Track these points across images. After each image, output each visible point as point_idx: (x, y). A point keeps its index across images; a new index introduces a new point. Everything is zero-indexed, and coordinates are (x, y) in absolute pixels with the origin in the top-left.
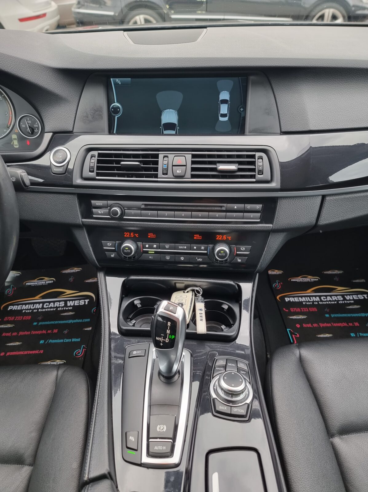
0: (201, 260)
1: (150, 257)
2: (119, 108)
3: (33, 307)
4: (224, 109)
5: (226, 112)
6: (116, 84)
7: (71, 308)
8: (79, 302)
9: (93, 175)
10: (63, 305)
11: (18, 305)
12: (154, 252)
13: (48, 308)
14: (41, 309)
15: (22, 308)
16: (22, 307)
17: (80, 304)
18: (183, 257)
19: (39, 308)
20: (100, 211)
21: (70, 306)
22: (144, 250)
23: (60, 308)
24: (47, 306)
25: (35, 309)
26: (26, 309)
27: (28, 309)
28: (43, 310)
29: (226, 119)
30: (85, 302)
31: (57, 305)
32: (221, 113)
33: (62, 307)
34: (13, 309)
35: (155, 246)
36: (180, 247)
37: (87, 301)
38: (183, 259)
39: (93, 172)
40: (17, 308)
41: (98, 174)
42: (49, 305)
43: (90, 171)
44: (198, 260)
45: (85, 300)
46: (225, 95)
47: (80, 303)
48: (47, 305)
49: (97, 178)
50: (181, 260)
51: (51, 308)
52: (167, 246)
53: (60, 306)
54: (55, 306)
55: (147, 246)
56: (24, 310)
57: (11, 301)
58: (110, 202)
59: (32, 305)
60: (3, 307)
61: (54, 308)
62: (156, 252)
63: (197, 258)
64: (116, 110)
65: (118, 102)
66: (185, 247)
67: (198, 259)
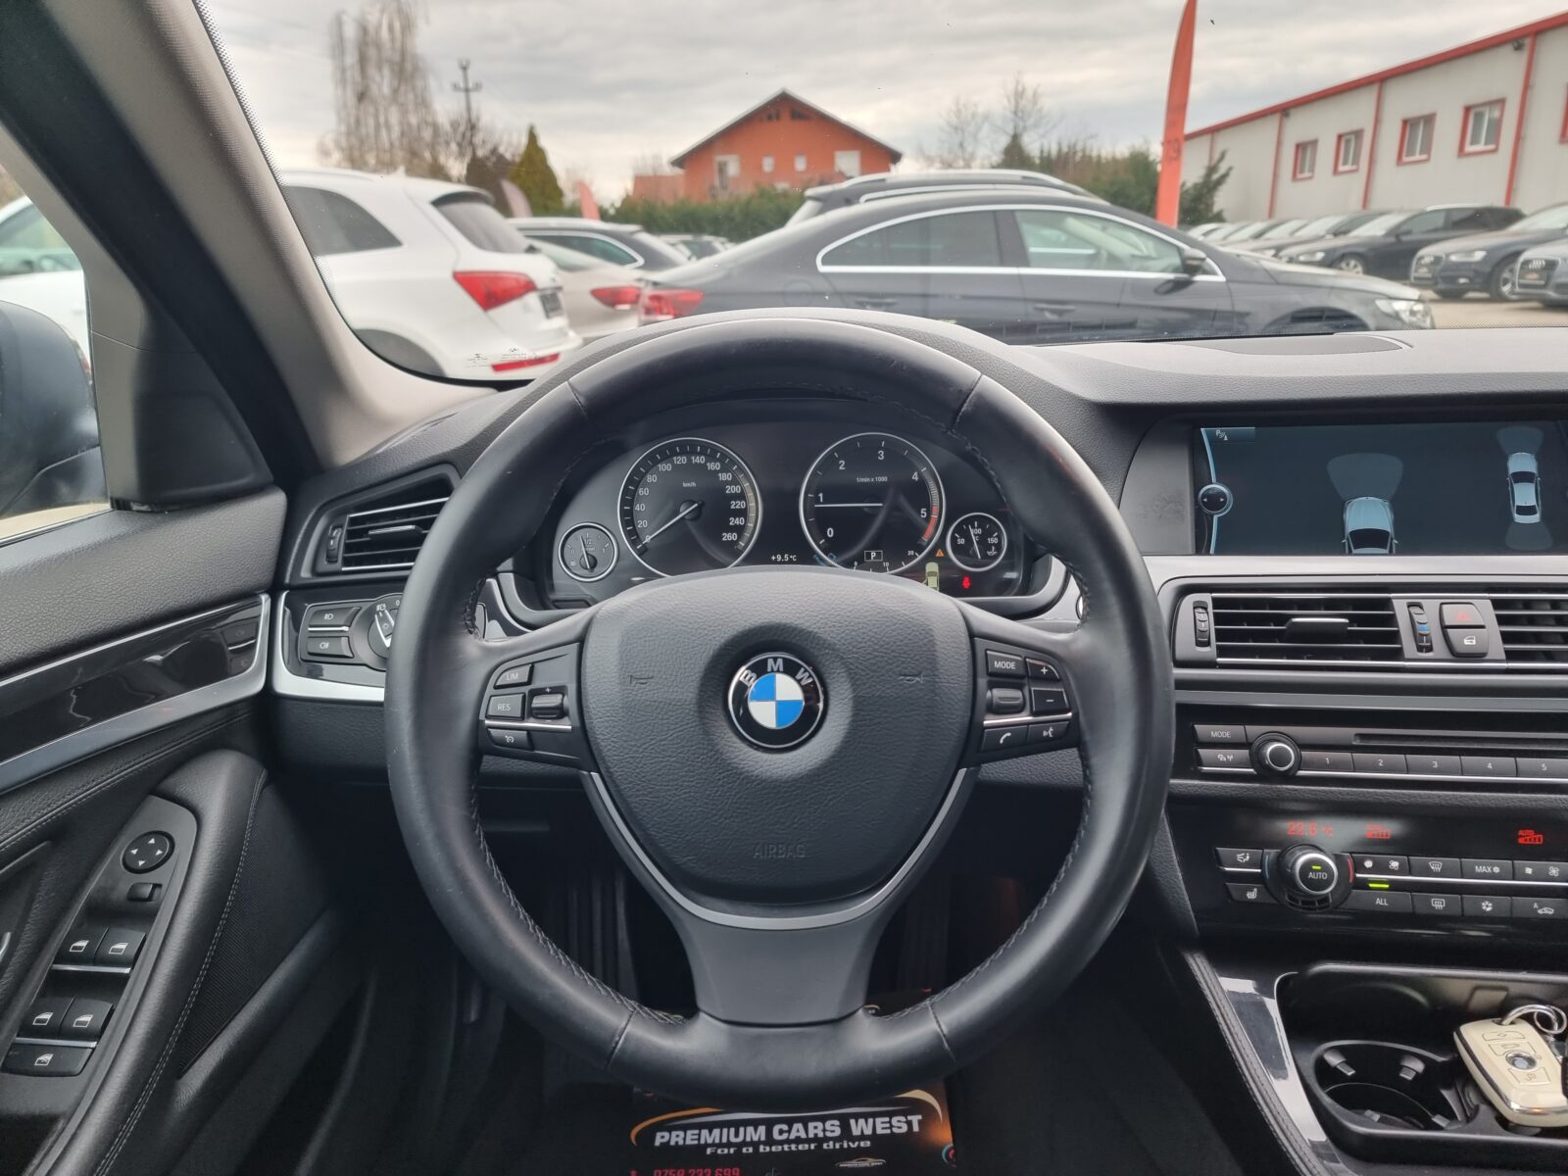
0: (1551, 913)
1: (1379, 901)
2: (1223, 495)
3: (737, 1135)
4: (1525, 495)
5: (1532, 502)
6: (1214, 440)
7: (868, 1143)
8: (890, 1122)
9: (1209, 652)
10: (838, 1132)
11: (685, 1128)
12: (1387, 886)
13: (788, 1141)
14: (765, 1143)
15: (699, 1139)
16: (699, 1135)
17: (895, 1130)
18: (1490, 901)
19: (759, 1142)
20: (1222, 755)
21: (863, 1137)
22: (1358, 875)
23: (831, 1143)
24: (785, 1136)
25: (744, 1143)
26: (713, 1145)
27: (721, 1145)
28: (774, 1149)
29: (1535, 518)
30: (909, 1124)
31: (816, 1131)
32: (1519, 504)
33: (835, 1140)
34: (672, 1143)
35: (1395, 864)
36: (1479, 869)
37: (915, 1119)
38: (1489, 909)
39: (1208, 644)
40: (684, 1139)
41: (1222, 652)
42: (789, 1131)
43: (1199, 644)
44: (1540, 912)
45: (909, 1118)
46: (1522, 462)
47: (891, 1127)
48: (781, 1132)
49: (1219, 660)
50: (1485, 912)
51: (798, 1141)
52: (1436, 865)
53: (829, 1134)
54: (811, 1135)
55: (1368, 864)
56: (707, 1145)
57: (659, 1115)
58: (1254, 730)
59: (732, 1130)
60: (638, 1133)
61: (808, 1141)
62: (1395, 886)
63: (1536, 906)
64: (1215, 502)
65: (1219, 481)
66: (1496, 870)
67: (1540, 907)
